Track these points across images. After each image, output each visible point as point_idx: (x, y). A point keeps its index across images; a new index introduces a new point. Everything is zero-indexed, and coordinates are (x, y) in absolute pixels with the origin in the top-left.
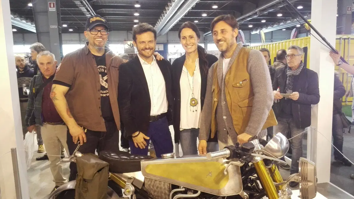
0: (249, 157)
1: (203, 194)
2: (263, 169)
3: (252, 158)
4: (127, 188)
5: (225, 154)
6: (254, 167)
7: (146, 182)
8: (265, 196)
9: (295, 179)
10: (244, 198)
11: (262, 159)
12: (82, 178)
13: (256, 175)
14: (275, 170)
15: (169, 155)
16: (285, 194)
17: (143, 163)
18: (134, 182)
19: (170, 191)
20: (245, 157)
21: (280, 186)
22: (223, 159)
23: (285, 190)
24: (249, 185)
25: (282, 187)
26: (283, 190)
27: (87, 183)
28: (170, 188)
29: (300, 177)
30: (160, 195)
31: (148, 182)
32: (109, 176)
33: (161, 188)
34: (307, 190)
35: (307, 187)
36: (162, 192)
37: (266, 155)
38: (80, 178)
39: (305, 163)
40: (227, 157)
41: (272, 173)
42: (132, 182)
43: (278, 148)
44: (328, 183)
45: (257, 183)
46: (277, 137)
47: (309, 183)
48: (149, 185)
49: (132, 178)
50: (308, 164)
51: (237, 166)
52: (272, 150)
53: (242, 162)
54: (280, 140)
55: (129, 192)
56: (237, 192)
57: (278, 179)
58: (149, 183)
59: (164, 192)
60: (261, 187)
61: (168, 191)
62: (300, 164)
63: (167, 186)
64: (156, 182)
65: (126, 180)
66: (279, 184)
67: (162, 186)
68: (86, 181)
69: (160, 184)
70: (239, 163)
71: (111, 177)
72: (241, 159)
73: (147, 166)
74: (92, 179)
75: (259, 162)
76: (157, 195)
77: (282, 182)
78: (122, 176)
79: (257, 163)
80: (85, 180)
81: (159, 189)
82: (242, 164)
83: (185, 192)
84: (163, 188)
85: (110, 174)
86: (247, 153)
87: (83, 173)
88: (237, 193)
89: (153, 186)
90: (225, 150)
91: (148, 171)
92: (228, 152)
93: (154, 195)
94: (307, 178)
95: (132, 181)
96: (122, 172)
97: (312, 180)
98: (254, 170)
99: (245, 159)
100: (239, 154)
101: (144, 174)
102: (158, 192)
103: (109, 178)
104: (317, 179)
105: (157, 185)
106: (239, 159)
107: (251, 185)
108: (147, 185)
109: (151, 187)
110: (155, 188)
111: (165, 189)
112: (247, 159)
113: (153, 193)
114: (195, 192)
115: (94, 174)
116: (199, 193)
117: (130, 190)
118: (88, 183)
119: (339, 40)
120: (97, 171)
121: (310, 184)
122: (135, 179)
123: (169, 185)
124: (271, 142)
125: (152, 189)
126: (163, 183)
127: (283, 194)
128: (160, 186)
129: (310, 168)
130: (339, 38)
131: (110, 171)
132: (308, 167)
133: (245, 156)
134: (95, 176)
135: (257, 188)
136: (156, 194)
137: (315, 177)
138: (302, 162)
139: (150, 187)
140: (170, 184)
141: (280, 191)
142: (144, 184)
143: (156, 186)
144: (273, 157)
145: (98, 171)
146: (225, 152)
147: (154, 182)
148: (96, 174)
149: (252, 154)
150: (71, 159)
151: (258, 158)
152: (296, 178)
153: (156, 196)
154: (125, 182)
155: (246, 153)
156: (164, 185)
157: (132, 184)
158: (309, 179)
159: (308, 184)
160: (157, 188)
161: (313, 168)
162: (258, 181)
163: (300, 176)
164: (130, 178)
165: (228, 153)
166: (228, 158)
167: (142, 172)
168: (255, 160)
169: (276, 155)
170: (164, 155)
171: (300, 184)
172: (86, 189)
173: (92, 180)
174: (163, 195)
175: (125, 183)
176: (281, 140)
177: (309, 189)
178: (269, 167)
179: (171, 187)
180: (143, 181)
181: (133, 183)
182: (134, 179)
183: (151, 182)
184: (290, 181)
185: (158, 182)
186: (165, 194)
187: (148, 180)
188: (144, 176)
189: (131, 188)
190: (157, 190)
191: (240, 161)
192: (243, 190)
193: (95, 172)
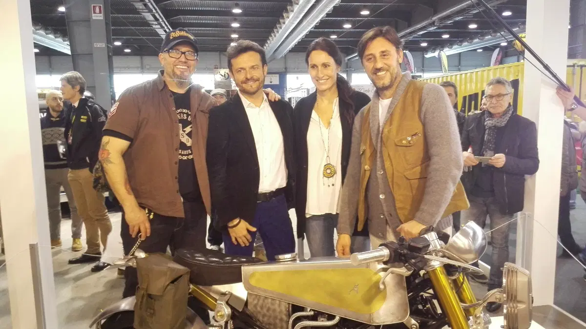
0: (420, 261)
1: (343, 321)
2: (444, 280)
3: (426, 262)
4: (218, 309)
5: (381, 256)
6: (428, 277)
7: (250, 301)
8: (447, 326)
9: (496, 298)
10: (412, 328)
11: (442, 265)
12: (145, 293)
13: (431, 291)
14: (463, 283)
15: (288, 256)
16: (479, 323)
17: (246, 269)
18: (230, 300)
19: (289, 316)
20: (413, 261)
21: (471, 310)
22: (378, 264)
23: (479, 317)
24: (420, 307)
25: (474, 311)
26: (476, 316)
27: (153, 300)
28: (289, 310)
29: (505, 295)
30: (272, 321)
31: (254, 300)
32: (190, 291)
33: (274, 310)
34: (516, 315)
35: (516, 311)
36: (276, 318)
37: (449, 258)
38: (142, 292)
39: (512, 271)
40: (385, 260)
41: (457, 287)
42: (227, 300)
43: (470, 246)
44: (551, 307)
45: (433, 305)
46: (467, 229)
47: (519, 305)
48: (255, 306)
49: (227, 293)
50: (519, 274)
51: (400, 276)
52: (459, 250)
53: (409, 270)
54: (471, 234)
55: (222, 316)
56: (400, 318)
57: (468, 298)
58: (255, 302)
59: (279, 317)
60: (439, 311)
61: (286, 315)
62: (505, 274)
63: (284, 307)
64: (266, 301)
65: (217, 297)
66: (470, 307)
67: (276, 306)
68: (152, 299)
69: (272, 304)
70: (404, 271)
71: (193, 291)
72: (407, 264)
73: (253, 275)
74: (162, 294)
75: (436, 269)
76: (269, 322)
77: (474, 303)
78: (210, 290)
79: (434, 271)
80: (150, 296)
81: (271, 312)
82: (410, 273)
83: (314, 318)
84: (278, 310)
85: (191, 286)
86: (418, 254)
87: (147, 285)
88: (400, 320)
89: (262, 308)
90: (381, 250)
91: (253, 282)
92: (386, 252)
93: (264, 321)
94: (516, 297)
95: (227, 298)
96: (211, 285)
97: (525, 298)
98: (428, 282)
99: (415, 264)
100: (404, 255)
101: (248, 287)
102: (270, 317)
103: (190, 294)
104: (532, 298)
105: (268, 306)
106: (405, 264)
107: (424, 306)
108: (252, 306)
109: (259, 309)
110: (265, 310)
111: (281, 312)
112: (418, 264)
113: (261, 319)
114: (331, 317)
115: (165, 288)
116: (337, 319)
117: (223, 313)
118: (155, 300)
119: (572, 68)
120: (170, 281)
121: (521, 306)
122: (231, 294)
123: (287, 306)
124: (457, 237)
125: (260, 312)
126: (278, 302)
127: (476, 322)
128: (272, 307)
129: (521, 279)
130: (572, 64)
131: (191, 281)
132: (519, 279)
133: (414, 259)
134: (167, 289)
135: (433, 312)
136: (266, 319)
137: (529, 296)
138: (509, 270)
139: (256, 308)
140: (289, 304)
141: (471, 317)
142: (246, 304)
143: (265, 306)
144: (461, 262)
145: (173, 282)
146: (381, 253)
147: (264, 301)
148: (169, 287)
149: (426, 256)
150: (127, 261)
151: (436, 263)
152: (498, 296)
153: (266, 324)
154: (216, 300)
155: (415, 254)
156: (280, 305)
157: (227, 303)
158: (519, 298)
159: (517, 307)
160: (268, 310)
161: (526, 279)
162: (435, 302)
163: (505, 293)
164: (224, 294)
165: (386, 254)
166: (385, 263)
167: (244, 283)
168: (431, 266)
169: (467, 259)
170: (281, 257)
171: (505, 306)
172: (152, 311)
173: (162, 296)
174: (278, 321)
175: (216, 302)
176: (475, 233)
177: (519, 316)
178: (454, 278)
179: (290, 308)
180: (245, 299)
181: (229, 302)
182: (230, 297)
183: (259, 300)
184: (489, 301)
185: (270, 300)
186: (281, 320)
187: (253, 297)
188: (247, 290)
189: (226, 310)
190: (268, 314)
191: (406, 267)
192: (409, 315)
193: (168, 283)
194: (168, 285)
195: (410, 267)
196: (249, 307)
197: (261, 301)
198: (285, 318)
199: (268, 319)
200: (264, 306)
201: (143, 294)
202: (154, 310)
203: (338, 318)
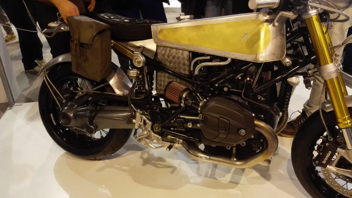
1: (233, 60)
3: (307, 10)
4: (136, 57)
7: (159, 51)
10: (286, 65)
11: (318, 13)
12: (78, 42)
17: (154, 28)
18: (144, 51)
19: (190, 61)
20: (298, 7)
27: (84, 48)
30: (176, 65)
31: (162, 51)
32: (112, 45)
33: (178, 58)
36: (180, 63)
40: (275, 7)
42: (141, 51)
48: (163, 55)
49: (141, 46)
53: (295, 14)
55: (139, 62)
56: (279, 57)
58: (163, 52)
59: (182, 62)
61: (187, 60)
63: (186, 53)
64: (172, 50)
65: (133, 50)
67: (180, 55)
69: (177, 53)
70: (291, 15)
71: (114, 45)
73: (160, 31)
74: (91, 43)
76: (174, 66)
78: (128, 45)
79: (310, 19)
80: (82, 45)
81: (176, 59)
82: (295, 16)
83: (210, 60)
84: (182, 57)
85: (113, 41)
87: (79, 36)
88: (278, 59)
89: (168, 56)
91: (160, 37)
93: (170, 66)
95: (141, 49)
96: (128, 42)
99: (299, 10)
100: (291, 3)
101: (157, 41)
102: (175, 63)
105: (173, 55)
106: (291, 9)
108: (161, 55)
109: (166, 57)
110: (171, 58)
111: (183, 58)
112: (301, 10)
113: (168, 64)
115: (93, 38)
117: (139, 60)
118: (86, 49)
123: (188, 53)
125: (167, 60)
128: (177, 56)
131: (113, 38)
134: (94, 40)
136: (172, 65)
139: (164, 57)
140: (190, 51)
142: (156, 54)
143: (172, 55)
145: (99, 34)
147: (170, 51)
148: (96, 38)
149: (309, 3)
156: (183, 53)
157: (142, 53)
160: (174, 58)
164: (138, 47)
165: (277, 2)
167: (154, 39)
168: (308, 14)
173: (91, 45)
174: (181, 65)
175: (133, 53)
179: (191, 56)
180: (155, 51)
182: (143, 49)
183: (166, 51)
185: (175, 50)
186: (184, 64)
187: (162, 48)
188: (156, 43)
189: (142, 58)
190: (174, 61)
191: (293, 12)
192: (286, 56)
193: (95, 34)
194: (95, 36)
195: (296, 12)
196: (159, 57)
197: (168, 52)
198: (187, 63)
199: (174, 65)
200: (170, 54)
201: (76, 43)
202: (86, 57)
203: (230, 59)
